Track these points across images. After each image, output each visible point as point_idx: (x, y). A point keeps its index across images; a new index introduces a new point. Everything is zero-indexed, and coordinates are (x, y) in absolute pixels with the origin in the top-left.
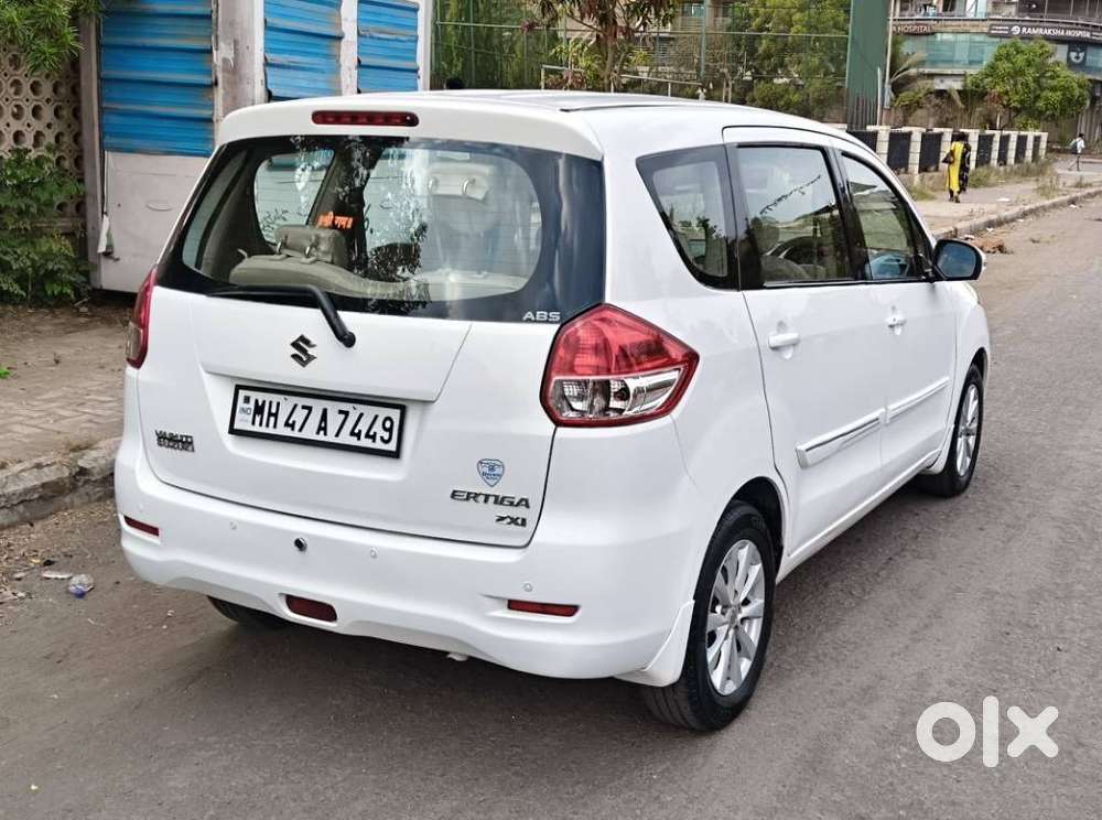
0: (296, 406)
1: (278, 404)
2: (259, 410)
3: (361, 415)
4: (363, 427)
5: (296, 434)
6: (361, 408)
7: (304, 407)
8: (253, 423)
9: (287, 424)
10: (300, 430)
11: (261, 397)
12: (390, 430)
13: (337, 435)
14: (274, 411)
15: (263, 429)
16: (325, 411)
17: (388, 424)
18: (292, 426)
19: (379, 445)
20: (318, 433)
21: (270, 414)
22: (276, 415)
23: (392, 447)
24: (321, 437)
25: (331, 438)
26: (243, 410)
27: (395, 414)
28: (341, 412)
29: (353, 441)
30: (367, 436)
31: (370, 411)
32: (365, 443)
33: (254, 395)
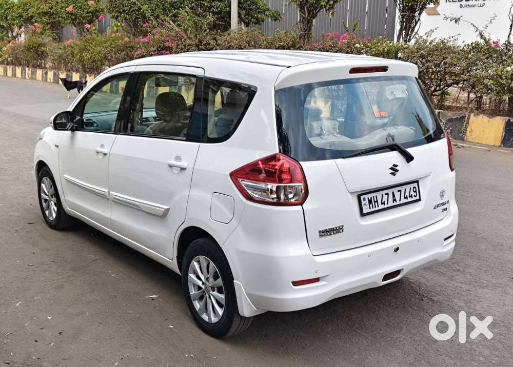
0: (383, 195)
1: (376, 196)
2: (370, 202)
3: (405, 190)
4: (407, 194)
5: (386, 206)
6: (405, 187)
7: (386, 194)
8: (370, 208)
9: (382, 204)
10: (387, 204)
11: (369, 196)
12: (416, 192)
13: (400, 201)
14: (375, 200)
15: (375, 209)
16: (393, 193)
17: (415, 190)
18: (384, 203)
19: (414, 199)
20: (393, 202)
21: (375, 202)
22: (377, 201)
23: (418, 198)
24: (395, 204)
25: (398, 203)
26: (365, 204)
27: (415, 185)
28: (398, 191)
29: (406, 201)
30: (410, 197)
31: (407, 187)
32: (410, 199)
33: (366, 197)
